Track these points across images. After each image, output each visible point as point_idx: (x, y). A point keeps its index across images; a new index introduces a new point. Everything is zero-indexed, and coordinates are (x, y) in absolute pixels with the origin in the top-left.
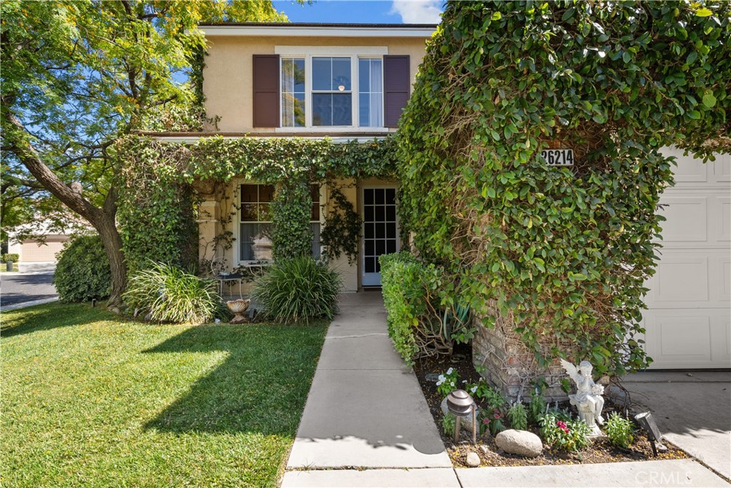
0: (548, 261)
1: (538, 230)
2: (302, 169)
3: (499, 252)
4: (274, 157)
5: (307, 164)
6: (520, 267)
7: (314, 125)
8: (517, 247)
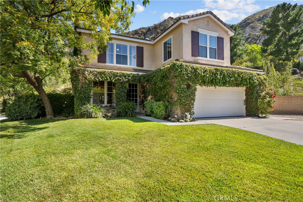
0: (184, 100)
1: (183, 96)
2: (126, 80)
3: (179, 99)
4: (119, 76)
5: (127, 79)
6: (181, 101)
7: (116, 64)
8: (181, 98)
